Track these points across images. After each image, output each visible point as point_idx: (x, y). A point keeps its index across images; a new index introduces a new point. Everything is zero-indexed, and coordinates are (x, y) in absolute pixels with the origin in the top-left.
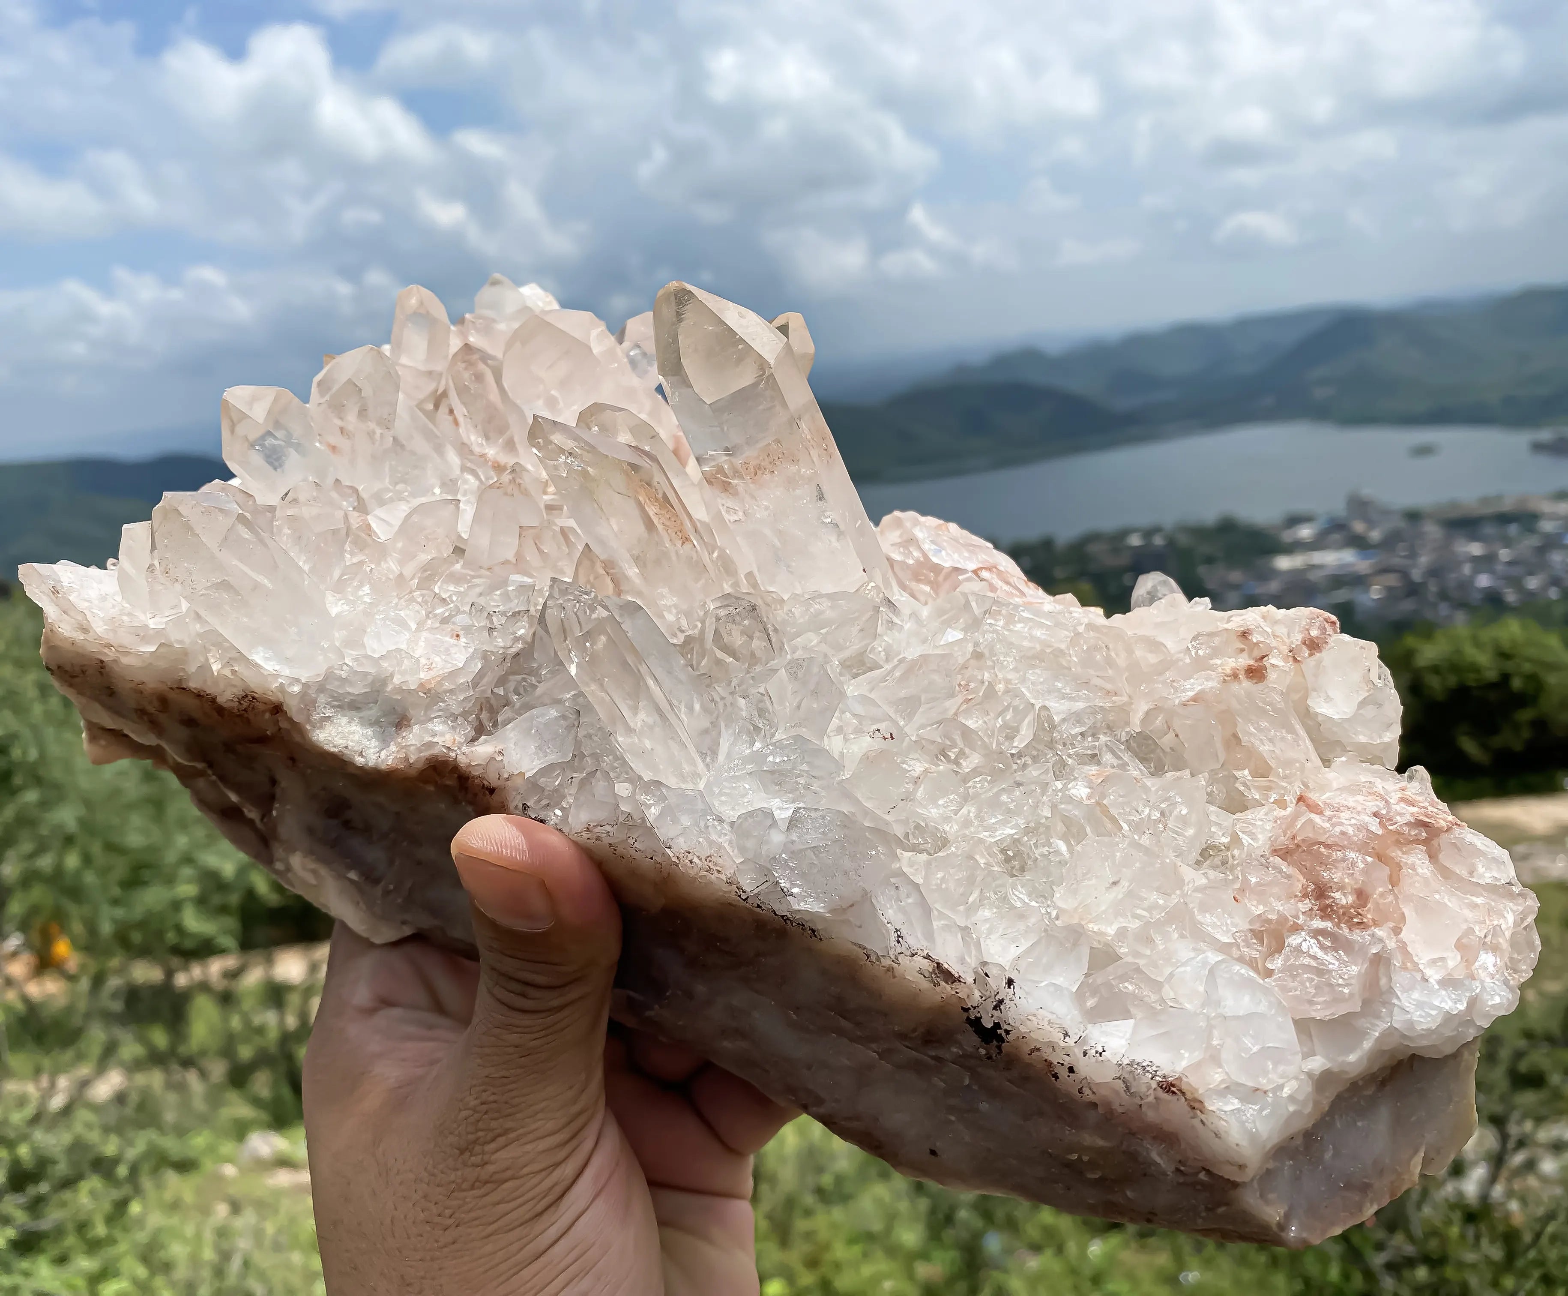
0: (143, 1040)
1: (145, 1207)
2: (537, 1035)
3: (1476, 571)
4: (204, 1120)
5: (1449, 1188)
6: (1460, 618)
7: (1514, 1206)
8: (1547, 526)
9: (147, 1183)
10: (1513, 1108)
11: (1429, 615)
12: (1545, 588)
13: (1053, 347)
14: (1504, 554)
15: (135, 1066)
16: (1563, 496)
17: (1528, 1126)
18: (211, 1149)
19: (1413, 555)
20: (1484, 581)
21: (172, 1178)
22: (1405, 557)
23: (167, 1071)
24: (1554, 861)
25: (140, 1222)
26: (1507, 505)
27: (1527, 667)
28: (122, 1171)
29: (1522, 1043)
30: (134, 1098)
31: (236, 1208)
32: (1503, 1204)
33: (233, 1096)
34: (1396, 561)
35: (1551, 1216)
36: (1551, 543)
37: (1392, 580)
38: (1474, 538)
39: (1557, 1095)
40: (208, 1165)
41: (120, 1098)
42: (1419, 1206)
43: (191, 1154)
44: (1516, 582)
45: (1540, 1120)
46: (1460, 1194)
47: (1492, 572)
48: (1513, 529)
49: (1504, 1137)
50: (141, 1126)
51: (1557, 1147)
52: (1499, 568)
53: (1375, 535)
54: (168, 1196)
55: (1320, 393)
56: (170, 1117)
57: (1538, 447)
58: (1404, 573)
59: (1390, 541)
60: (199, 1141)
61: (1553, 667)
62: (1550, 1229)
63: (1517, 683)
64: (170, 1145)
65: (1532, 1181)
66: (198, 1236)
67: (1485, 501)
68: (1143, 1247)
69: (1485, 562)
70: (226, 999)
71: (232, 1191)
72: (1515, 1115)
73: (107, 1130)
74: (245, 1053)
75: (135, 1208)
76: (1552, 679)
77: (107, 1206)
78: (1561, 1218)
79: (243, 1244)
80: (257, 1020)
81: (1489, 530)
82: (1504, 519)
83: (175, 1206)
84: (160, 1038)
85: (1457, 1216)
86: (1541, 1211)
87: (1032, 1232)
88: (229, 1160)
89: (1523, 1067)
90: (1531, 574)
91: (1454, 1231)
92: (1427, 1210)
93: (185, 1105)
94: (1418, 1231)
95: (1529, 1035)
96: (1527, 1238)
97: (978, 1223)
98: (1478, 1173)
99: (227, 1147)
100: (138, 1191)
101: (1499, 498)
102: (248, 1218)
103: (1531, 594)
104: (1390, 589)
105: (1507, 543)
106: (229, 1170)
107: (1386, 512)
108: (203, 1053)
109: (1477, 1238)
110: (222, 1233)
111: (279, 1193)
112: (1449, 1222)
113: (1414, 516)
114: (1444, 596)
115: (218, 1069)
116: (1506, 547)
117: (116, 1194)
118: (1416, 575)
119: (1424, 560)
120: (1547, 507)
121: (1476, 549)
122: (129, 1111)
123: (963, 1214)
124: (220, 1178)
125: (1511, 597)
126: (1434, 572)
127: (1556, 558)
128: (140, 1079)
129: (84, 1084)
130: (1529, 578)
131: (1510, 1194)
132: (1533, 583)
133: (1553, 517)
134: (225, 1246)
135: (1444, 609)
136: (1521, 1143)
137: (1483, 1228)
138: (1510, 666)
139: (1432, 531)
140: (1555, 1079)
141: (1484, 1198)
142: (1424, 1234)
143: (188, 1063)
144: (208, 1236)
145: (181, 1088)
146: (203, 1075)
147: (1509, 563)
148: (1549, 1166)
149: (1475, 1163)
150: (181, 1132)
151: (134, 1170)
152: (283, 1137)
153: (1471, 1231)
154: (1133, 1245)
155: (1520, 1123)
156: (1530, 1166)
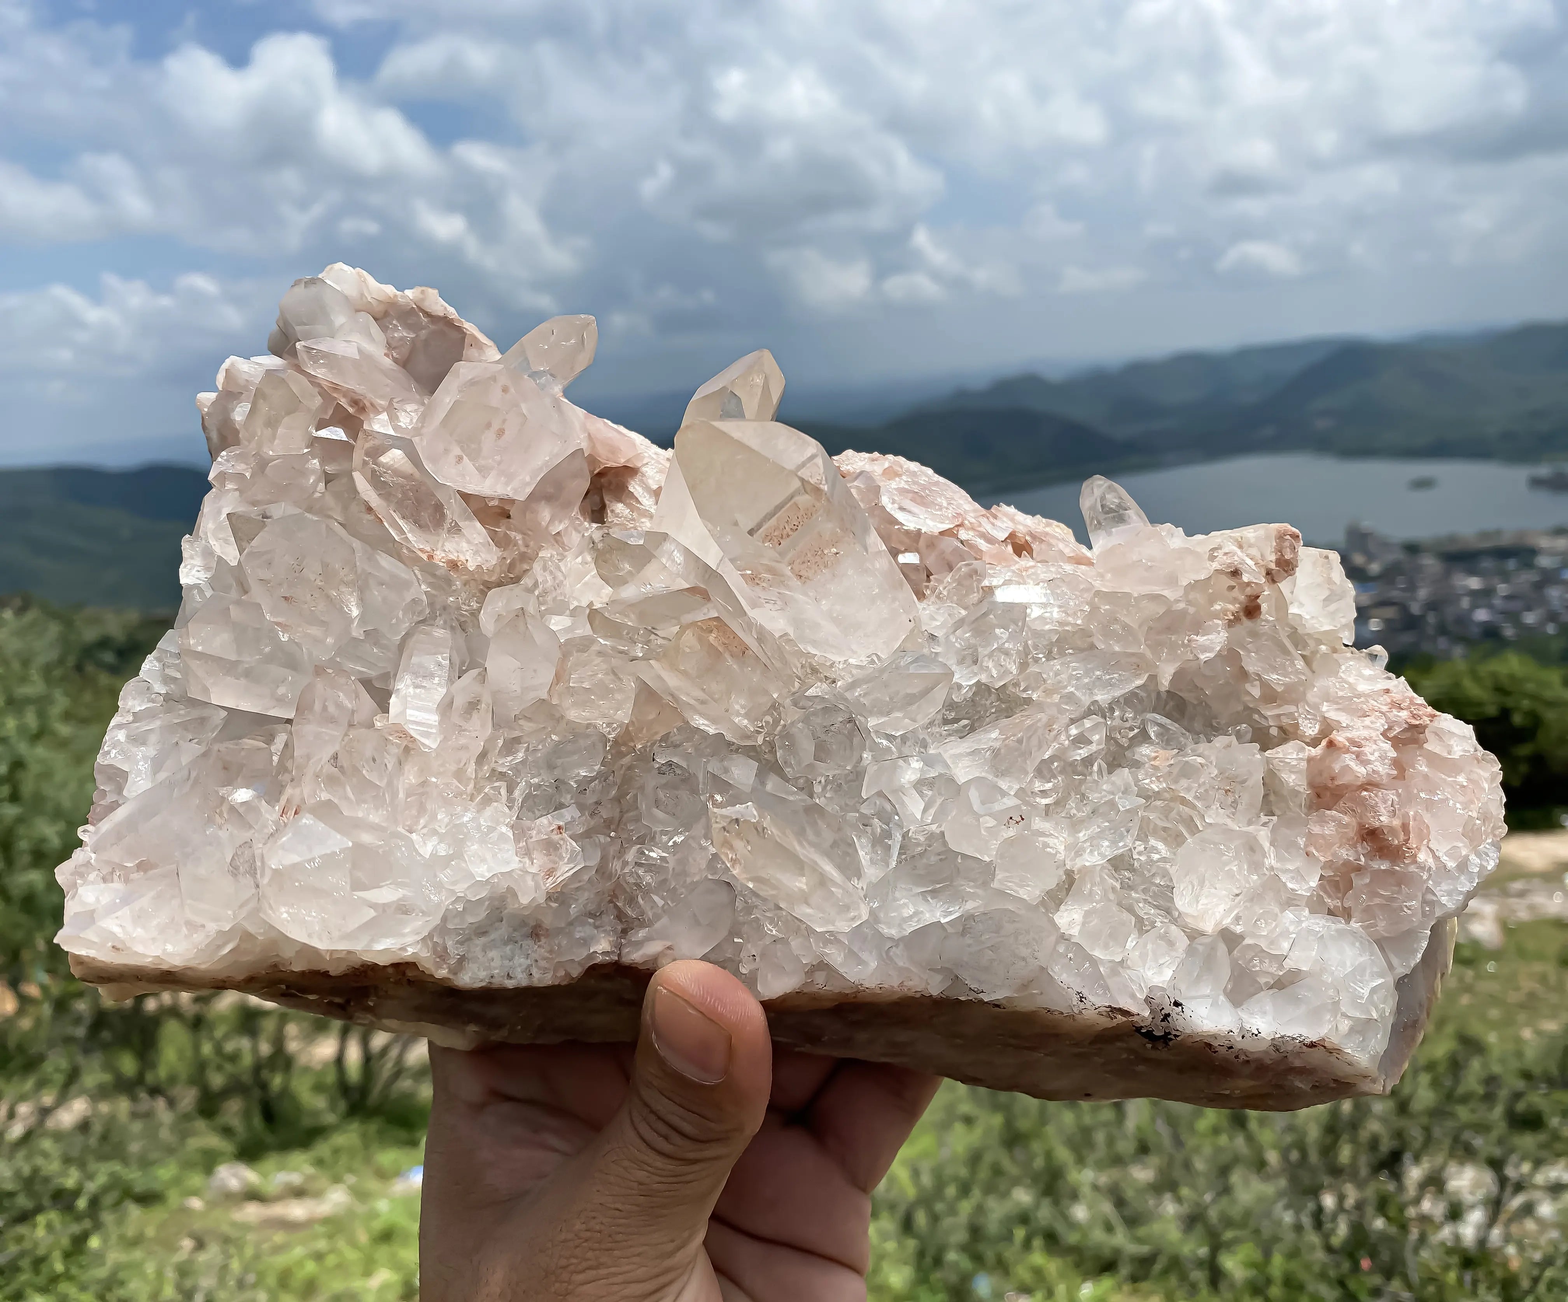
0: (109, 1066)
1: (105, 1241)
2: (663, 1179)
3: (1474, 606)
4: (170, 1151)
5: (1446, 1233)
6: (1458, 651)
7: (1511, 1250)
8: (1544, 562)
9: (107, 1217)
10: (1512, 1151)
11: (1426, 647)
12: (1542, 623)
13: (1054, 374)
14: (1503, 589)
15: (101, 1093)
16: (1560, 531)
17: (1526, 1167)
18: (177, 1181)
19: (1412, 588)
20: (1482, 615)
21: (134, 1211)
22: (1403, 590)
23: (134, 1099)
24: (1551, 897)
25: (99, 1257)
26: (1506, 541)
27: (1526, 703)
28: (82, 1203)
29: (1520, 1085)
30: (97, 1128)
31: (200, 1245)
32: (1500, 1249)
33: (201, 1124)
34: (1395, 594)
35: (1548, 1262)
36: (1549, 578)
37: (1390, 612)
38: (1472, 572)
39: (1556, 1137)
40: (173, 1197)
41: (84, 1126)
42: (1416, 1251)
43: (156, 1186)
44: (1513, 617)
45: (1538, 1163)
46: (1457, 1238)
47: (1490, 607)
48: (1511, 564)
49: (1503, 1181)
50: (104, 1158)
51: (1556, 1189)
52: (1497, 602)
53: (1375, 568)
54: (131, 1231)
55: (1322, 424)
56: (134, 1147)
57: (1537, 483)
58: (1403, 608)
59: (1389, 575)
60: (165, 1173)
61: (1552, 704)
62: (1549, 1273)
63: (1517, 719)
64: (134, 1176)
65: (1530, 1225)
66: (160, 1274)
67: (1484, 535)
68: (1135, 1291)
69: (1483, 596)
70: (197, 1024)
71: (198, 1226)
72: (1514, 1158)
73: (67, 1160)
74: (217, 1080)
75: (94, 1242)
76: (1550, 715)
77: (65, 1242)
78: (1560, 1262)
79: (207, 1282)
80: (229, 1047)
81: (1487, 564)
82: (1502, 553)
83: (135, 1242)
84: (128, 1064)
85: (1455, 1260)
86: (1537, 1256)
87: (1022, 1273)
88: (195, 1193)
89: (1520, 1107)
90: (1529, 609)
91: (1452, 1276)
92: (1425, 1254)
93: (151, 1133)
94: (1415, 1277)
95: (1527, 1075)
96: (1525, 1284)
97: (966, 1264)
98: (1476, 1217)
99: (196, 1180)
100: (98, 1226)
101: (1498, 533)
102: (212, 1254)
103: (1528, 628)
104: (1387, 622)
105: (1505, 577)
106: (196, 1203)
107: (1385, 545)
108: (173, 1079)
109: (1475, 1283)
110: (184, 1271)
111: (245, 1227)
112: (1447, 1268)
113: (1412, 549)
114: (1442, 630)
115: (188, 1098)
116: (1503, 583)
117: (76, 1229)
118: (1415, 609)
119: (1423, 593)
120: (1544, 543)
121: (1474, 583)
122: (93, 1141)
123: (952, 1256)
124: (185, 1211)
125: (1509, 632)
126: (1433, 605)
127: (1554, 593)
128: (104, 1108)
129: (45, 1112)
130: (1525, 613)
131: (1507, 1239)
132: (1530, 618)
133: (1552, 553)
134: (188, 1283)
135: (1442, 643)
136: (1519, 1187)
137: (1481, 1274)
138: (1510, 702)
139: (1430, 563)
140: (1555, 1122)
141: (1482, 1242)
142: (1421, 1279)
143: (155, 1091)
144: (170, 1274)
145: (148, 1115)
146: (171, 1103)
147: (1509, 598)
148: (1546, 1209)
149: (1473, 1207)
150: (145, 1163)
151: (95, 1202)
152: (252, 1168)
153: (1468, 1277)
154: (1126, 1288)
155: (1517, 1166)
156: (1528, 1209)
